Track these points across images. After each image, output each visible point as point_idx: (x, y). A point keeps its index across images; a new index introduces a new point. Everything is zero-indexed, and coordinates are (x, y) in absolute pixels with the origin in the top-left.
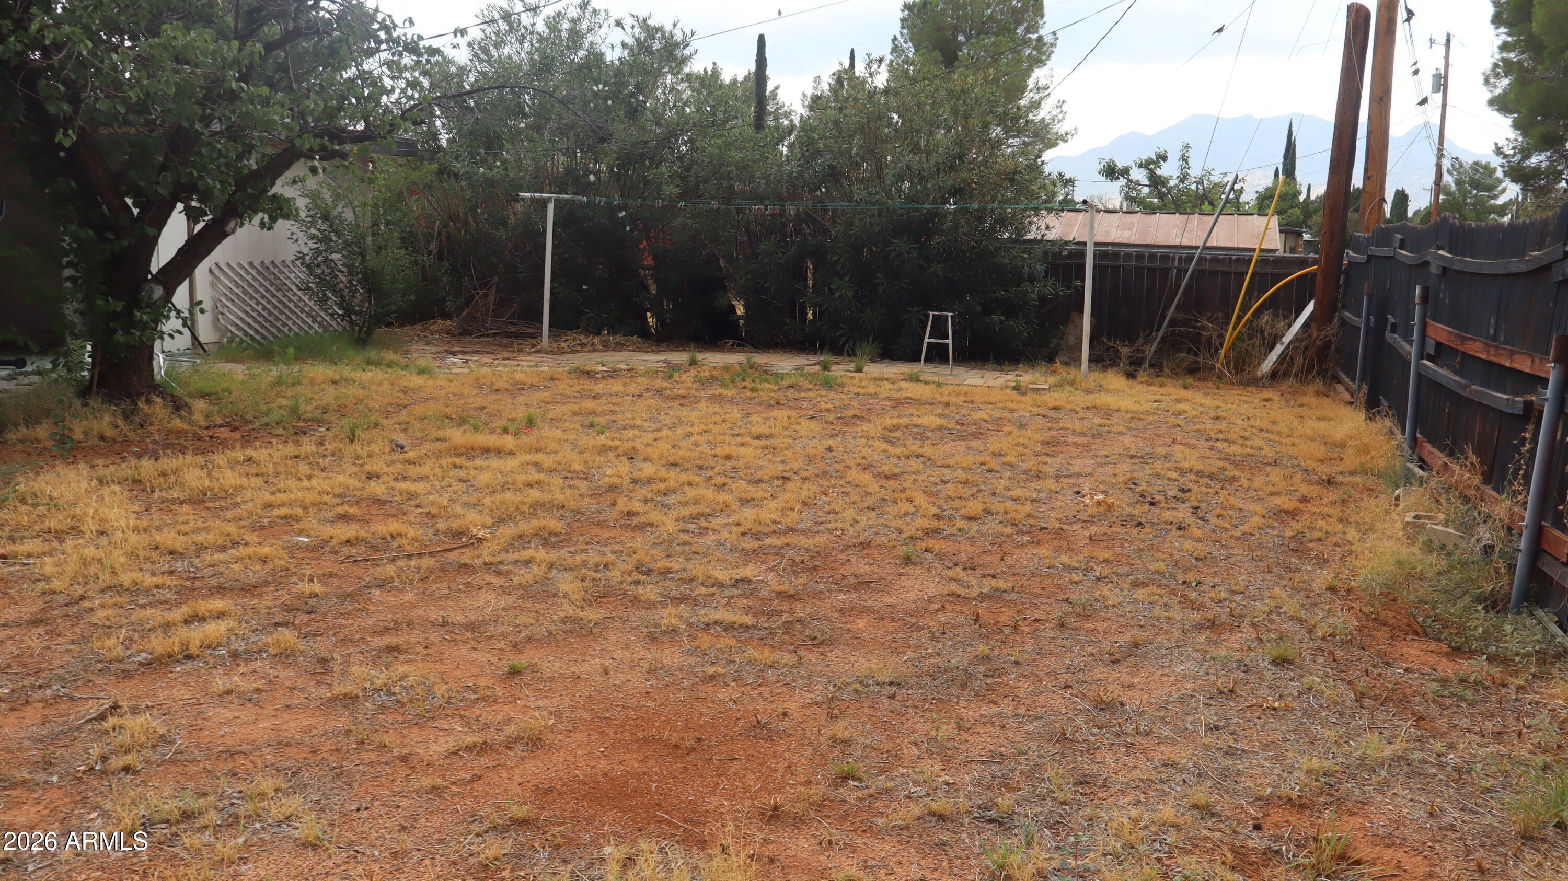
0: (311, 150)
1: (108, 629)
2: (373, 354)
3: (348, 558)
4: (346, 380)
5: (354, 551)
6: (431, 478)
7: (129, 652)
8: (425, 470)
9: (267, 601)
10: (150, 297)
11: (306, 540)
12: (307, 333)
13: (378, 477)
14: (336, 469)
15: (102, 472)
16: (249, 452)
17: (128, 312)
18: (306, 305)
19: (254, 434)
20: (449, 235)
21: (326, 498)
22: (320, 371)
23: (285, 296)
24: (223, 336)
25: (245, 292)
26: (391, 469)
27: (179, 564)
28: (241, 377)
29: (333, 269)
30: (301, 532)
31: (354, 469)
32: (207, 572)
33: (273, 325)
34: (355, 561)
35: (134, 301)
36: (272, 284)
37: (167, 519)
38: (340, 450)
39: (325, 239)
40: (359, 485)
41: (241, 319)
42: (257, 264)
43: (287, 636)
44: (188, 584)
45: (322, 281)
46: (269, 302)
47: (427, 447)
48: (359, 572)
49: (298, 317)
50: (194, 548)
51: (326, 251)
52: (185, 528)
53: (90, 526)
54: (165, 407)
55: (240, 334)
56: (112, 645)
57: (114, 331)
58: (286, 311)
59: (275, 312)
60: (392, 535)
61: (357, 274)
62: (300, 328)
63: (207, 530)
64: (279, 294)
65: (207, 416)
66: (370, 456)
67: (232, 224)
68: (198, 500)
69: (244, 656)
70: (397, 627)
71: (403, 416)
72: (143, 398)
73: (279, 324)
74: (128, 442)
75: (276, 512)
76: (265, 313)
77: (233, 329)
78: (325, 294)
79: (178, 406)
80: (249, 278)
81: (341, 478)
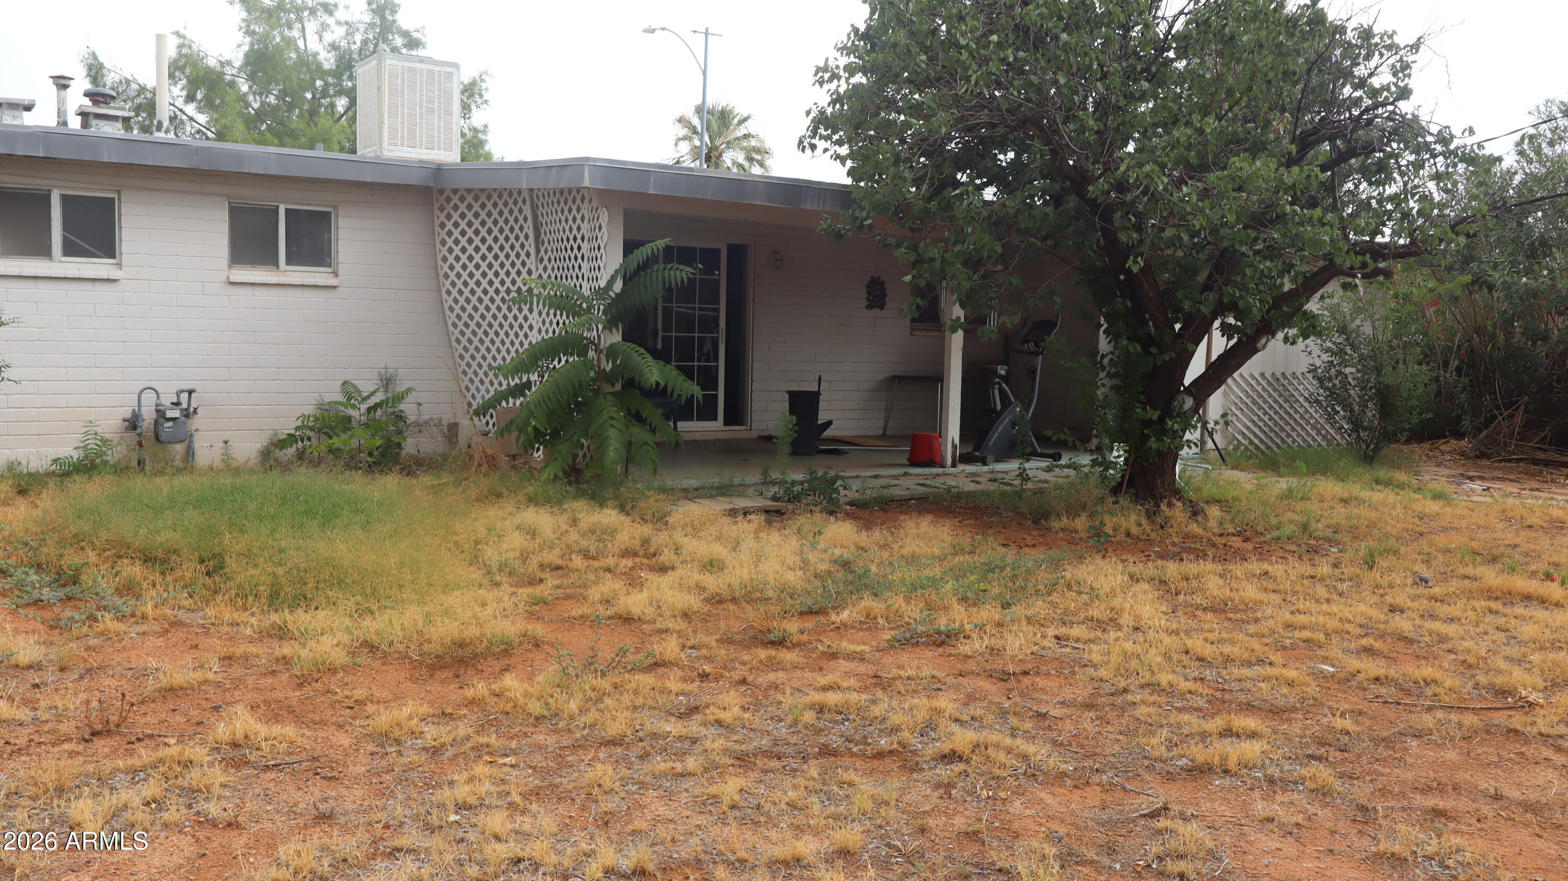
0: (1352, 268)
1: (1152, 728)
2: (1383, 473)
3: (1377, 697)
4: (1356, 499)
5: (1383, 691)
6: (1463, 620)
7: (1171, 755)
8: (1454, 610)
9: (1296, 728)
10: (1181, 407)
11: (1331, 669)
12: (1310, 446)
13: (1402, 611)
14: (1355, 596)
15: (1132, 568)
16: (1266, 566)
17: (1162, 420)
18: (1312, 417)
19: (1266, 548)
20: (1472, 350)
21: (1348, 627)
22: (1328, 487)
23: (1292, 407)
24: (1229, 443)
25: (1255, 402)
26: (1415, 605)
27: (1208, 673)
28: (1249, 487)
29: (1345, 383)
30: (1325, 660)
31: (1375, 599)
32: (1235, 686)
33: (1278, 436)
34: (1385, 702)
35: (1167, 412)
36: (1280, 395)
37: (1193, 624)
38: (1358, 576)
39: (1341, 352)
40: (1382, 617)
41: (1248, 428)
42: (1268, 375)
43: (1323, 773)
44: (1218, 695)
45: (1332, 392)
46: (1276, 413)
47: (1454, 585)
48: (1391, 715)
49: (1303, 429)
50: (1220, 659)
51: (1340, 365)
52: (1211, 636)
53: (1126, 620)
54: (1184, 511)
55: (1245, 442)
56: (1156, 743)
57: (1148, 438)
58: (1292, 422)
59: (1282, 423)
60: (1425, 681)
61: (1371, 388)
62: (1304, 440)
63: (1233, 642)
64: (1286, 406)
65: (1221, 524)
66: (1391, 586)
67: (1263, 341)
68: (1220, 608)
69: (1280, 784)
70: (1441, 789)
71: (1424, 545)
72: (1166, 501)
73: (1283, 435)
74: (1150, 542)
75: (1298, 634)
76: (1271, 424)
77: (1240, 438)
78: (1333, 409)
79: (1195, 512)
80: (1259, 388)
81: (1362, 607)
